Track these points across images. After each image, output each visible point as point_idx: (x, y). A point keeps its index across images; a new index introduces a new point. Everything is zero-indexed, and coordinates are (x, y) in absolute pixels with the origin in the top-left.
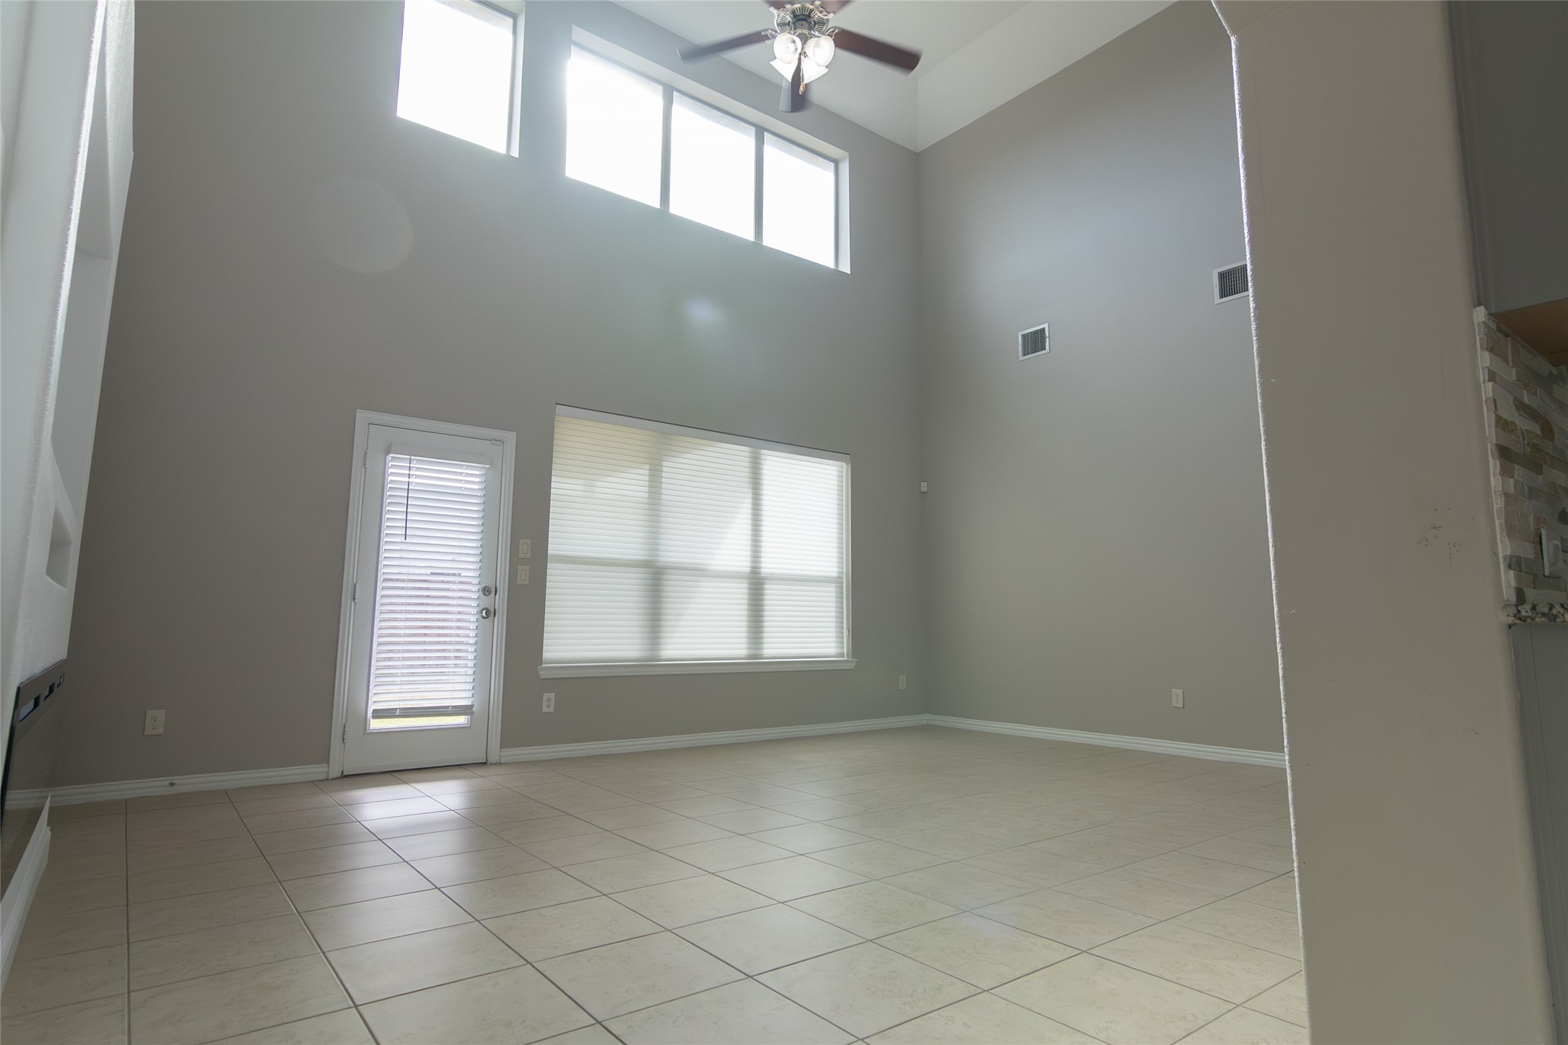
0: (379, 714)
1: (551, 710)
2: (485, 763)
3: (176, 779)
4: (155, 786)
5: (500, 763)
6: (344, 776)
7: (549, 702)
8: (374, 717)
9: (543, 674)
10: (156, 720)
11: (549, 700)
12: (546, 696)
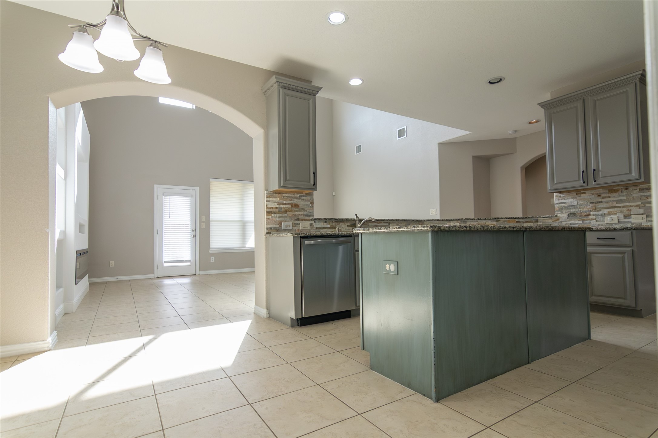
0: (166, 262)
1: (213, 261)
2: (195, 275)
3: (118, 277)
4: (113, 279)
5: (199, 275)
6: (158, 277)
7: (212, 259)
8: (165, 263)
9: (210, 252)
10: (112, 263)
11: (212, 258)
12: (211, 257)
